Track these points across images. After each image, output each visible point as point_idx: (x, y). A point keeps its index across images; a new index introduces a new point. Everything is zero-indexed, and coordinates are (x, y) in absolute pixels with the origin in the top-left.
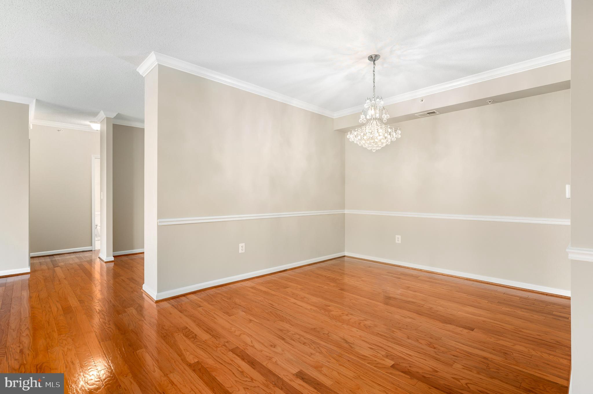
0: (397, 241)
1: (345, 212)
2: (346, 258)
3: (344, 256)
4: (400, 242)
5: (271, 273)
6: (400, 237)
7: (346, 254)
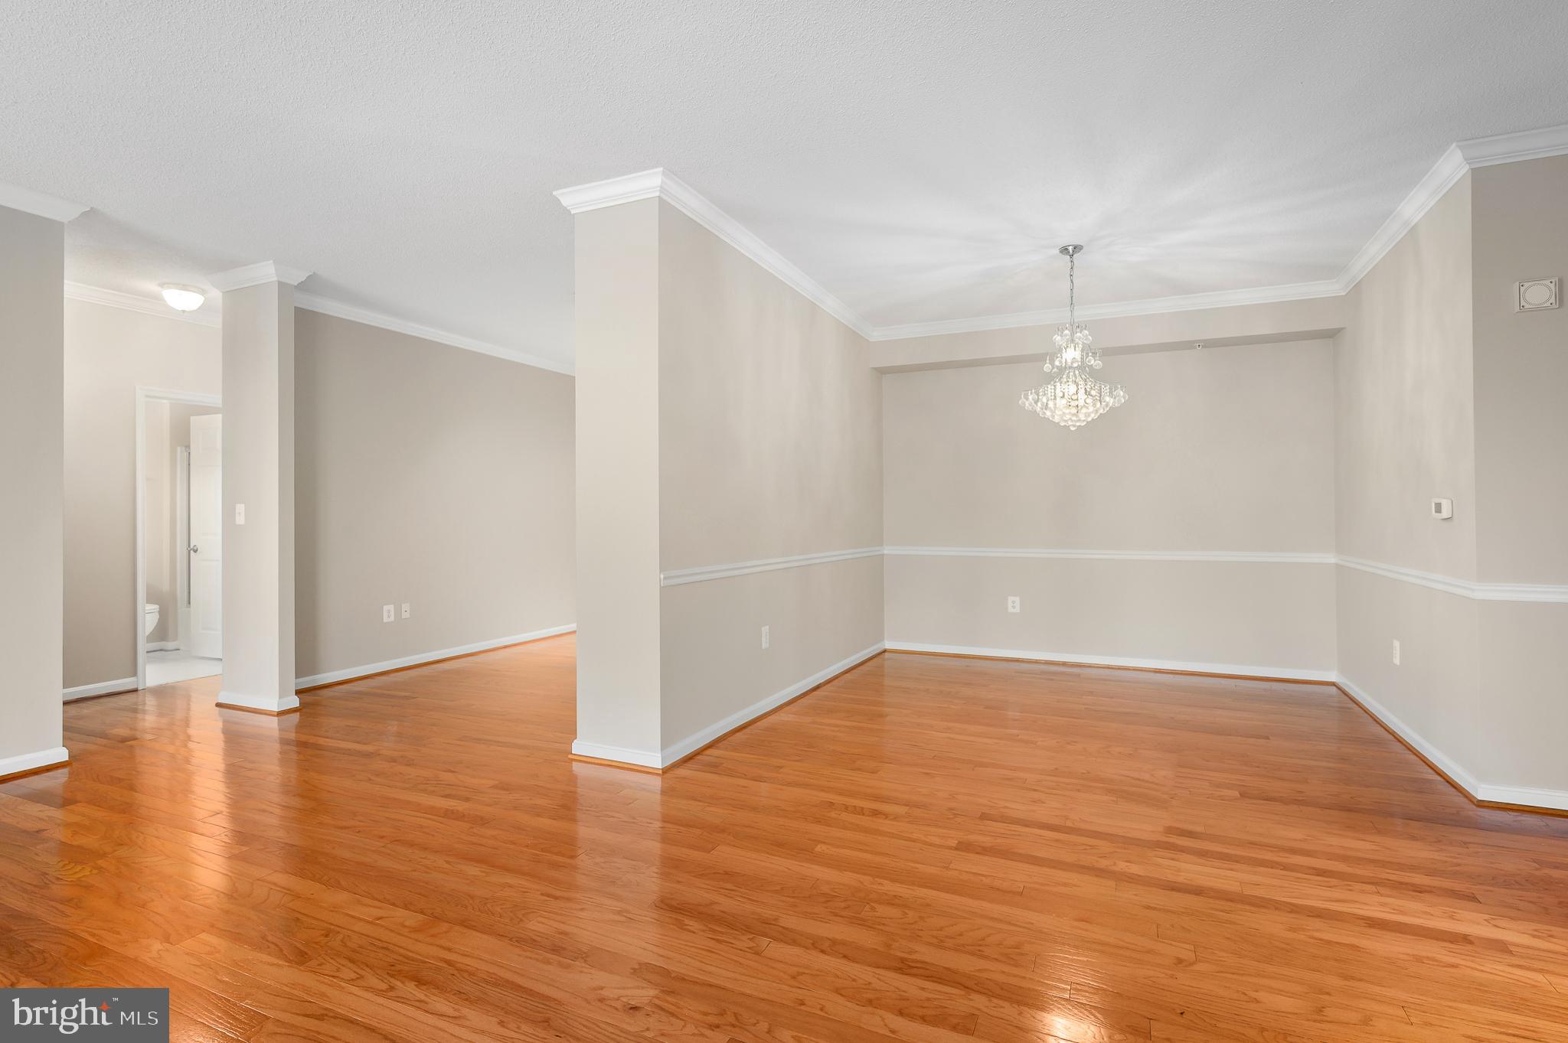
0: (1011, 610)
1: (885, 552)
2: (887, 655)
3: (885, 651)
4: (1017, 610)
5: (802, 694)
6: (1017, 599)
7: (888, 645)
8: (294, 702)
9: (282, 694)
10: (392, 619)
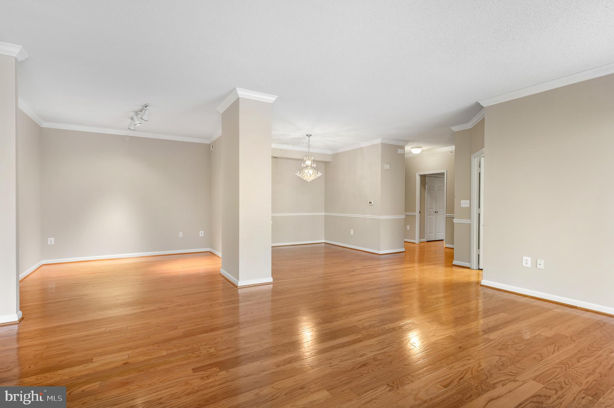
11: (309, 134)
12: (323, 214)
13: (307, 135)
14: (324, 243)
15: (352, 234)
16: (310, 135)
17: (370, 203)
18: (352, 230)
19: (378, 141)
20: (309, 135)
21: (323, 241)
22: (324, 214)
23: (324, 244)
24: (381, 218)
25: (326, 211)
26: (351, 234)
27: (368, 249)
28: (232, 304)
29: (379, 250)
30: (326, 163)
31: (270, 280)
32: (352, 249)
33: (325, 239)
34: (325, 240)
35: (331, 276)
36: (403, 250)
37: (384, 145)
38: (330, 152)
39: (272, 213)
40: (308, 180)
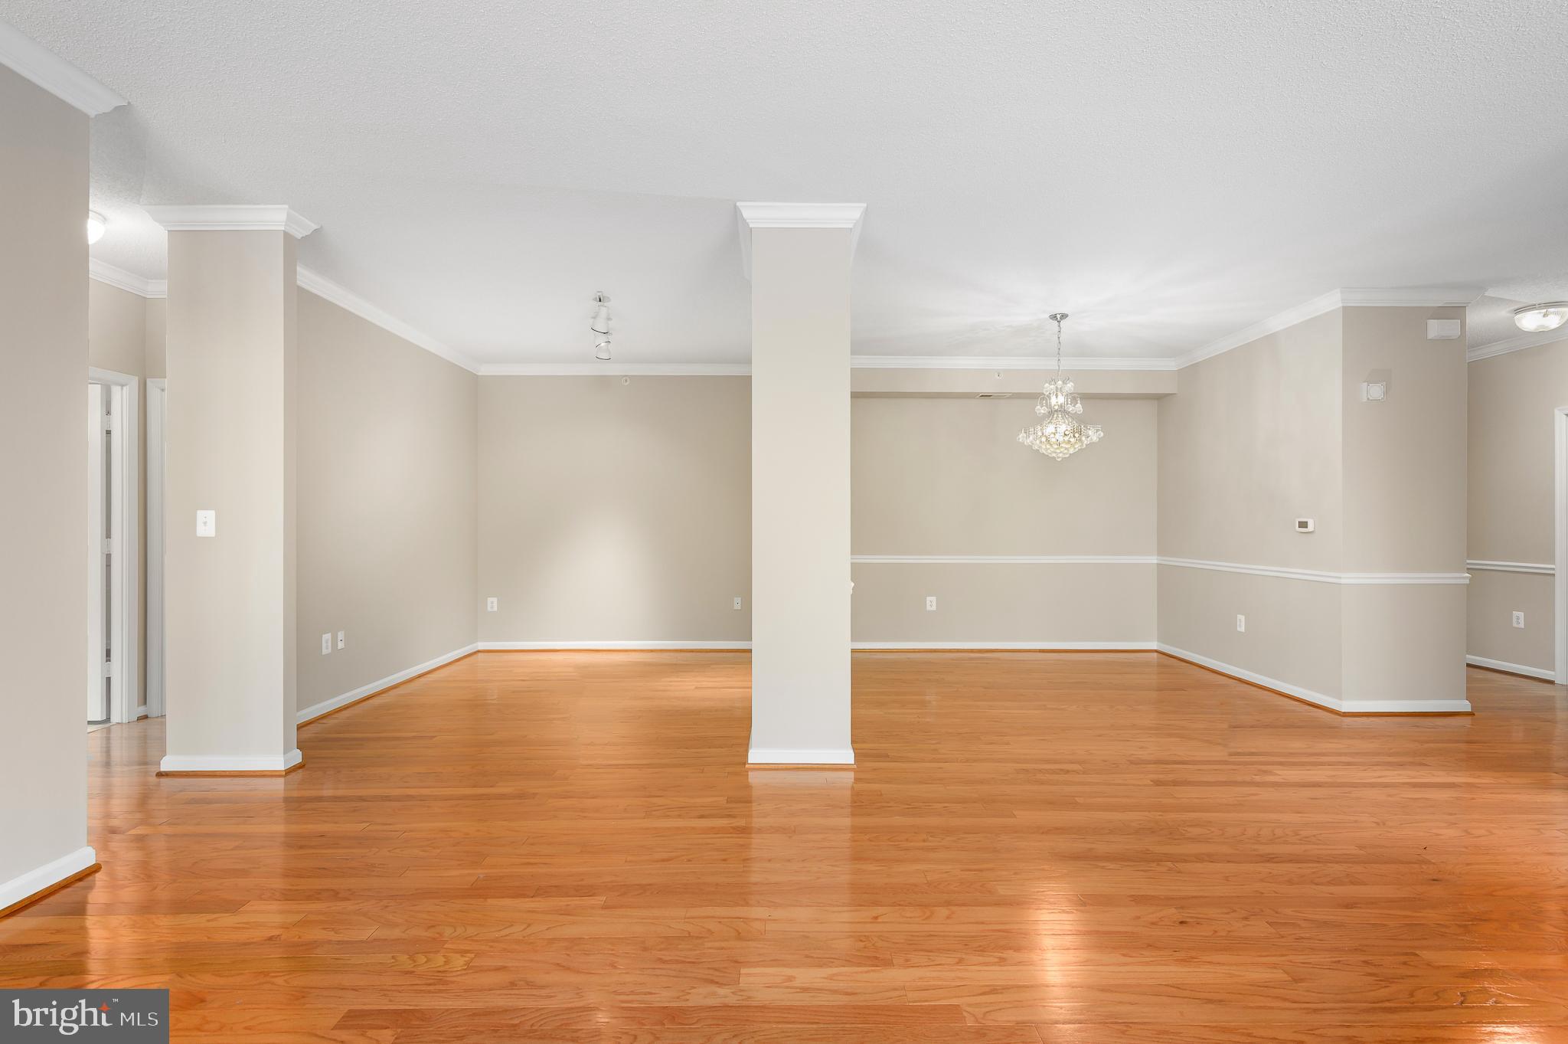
0: (927, 608)
4: (933, 608)
8: (297, 757)
9: (286, 750)
10: (330, 650)
11: (1059, 310)
12: (1154, 560)
13: (1054, 317)
14: (1156, 651)
15: (1242, 628)
16: (1064, 316)
17: (1303, 525)
18: (1241, 618)
19: (1331, 302)
20: (1058, 316)
21: (1154, 646)
22: (1155, 562)
23: (1155, 654)
24: (1343, 581)
25: (1161, 552)
26: (1238, 629)
27: (1295, 688)
28: (679, 816)
29: (1339, 696)
30: (1159, 398)
31: (847, 756)
32: (1240, 680)
33: (1160, 639)
34: (1158, 641)
35: (1068, 772)
36: (1465, 706)
37: (1352, 316)
38: (1172, 365)
39: (852, 553)
40: (1054, 455)
